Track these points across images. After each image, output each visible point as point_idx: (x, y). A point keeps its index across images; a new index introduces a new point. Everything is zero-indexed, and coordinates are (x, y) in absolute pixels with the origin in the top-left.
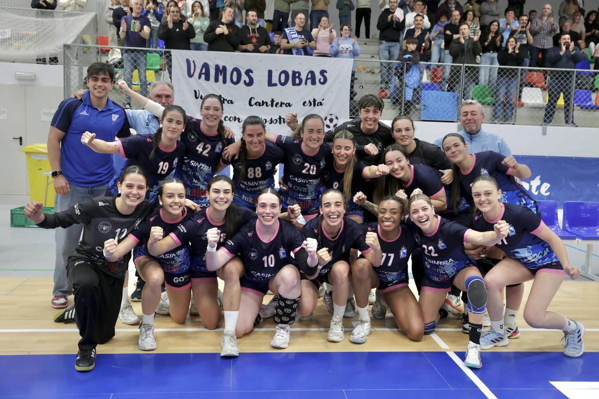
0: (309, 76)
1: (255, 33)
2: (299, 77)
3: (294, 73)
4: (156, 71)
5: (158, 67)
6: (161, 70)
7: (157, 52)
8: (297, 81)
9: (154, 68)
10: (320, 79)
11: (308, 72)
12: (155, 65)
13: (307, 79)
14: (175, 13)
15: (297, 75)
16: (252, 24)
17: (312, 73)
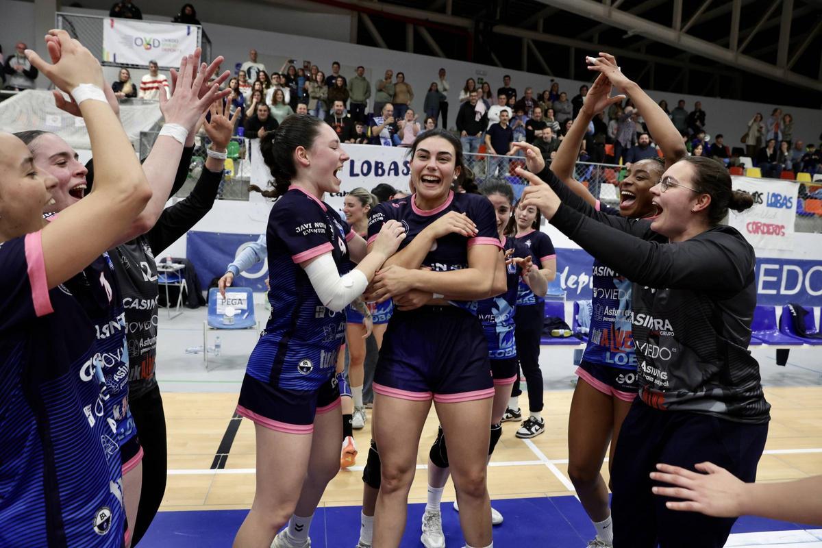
0: (393, 167)
1: (340, 122)
2: (382, 168)
3: (377, 163)
4: (235, 160)
5: (236, 155)
6: (240, 158)
7: (236, 140)
8: (380, 172)
9: (232, 156)
10: (403, 171)
11: (390, 163)
12: (235, 153)
13: (390, 170)
14: (263, 112)
15: (380, 165)
16: (337, 114)
17: (395, 163)
